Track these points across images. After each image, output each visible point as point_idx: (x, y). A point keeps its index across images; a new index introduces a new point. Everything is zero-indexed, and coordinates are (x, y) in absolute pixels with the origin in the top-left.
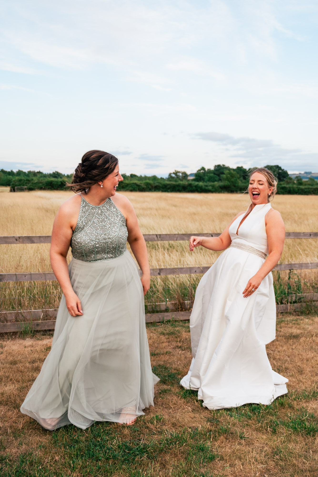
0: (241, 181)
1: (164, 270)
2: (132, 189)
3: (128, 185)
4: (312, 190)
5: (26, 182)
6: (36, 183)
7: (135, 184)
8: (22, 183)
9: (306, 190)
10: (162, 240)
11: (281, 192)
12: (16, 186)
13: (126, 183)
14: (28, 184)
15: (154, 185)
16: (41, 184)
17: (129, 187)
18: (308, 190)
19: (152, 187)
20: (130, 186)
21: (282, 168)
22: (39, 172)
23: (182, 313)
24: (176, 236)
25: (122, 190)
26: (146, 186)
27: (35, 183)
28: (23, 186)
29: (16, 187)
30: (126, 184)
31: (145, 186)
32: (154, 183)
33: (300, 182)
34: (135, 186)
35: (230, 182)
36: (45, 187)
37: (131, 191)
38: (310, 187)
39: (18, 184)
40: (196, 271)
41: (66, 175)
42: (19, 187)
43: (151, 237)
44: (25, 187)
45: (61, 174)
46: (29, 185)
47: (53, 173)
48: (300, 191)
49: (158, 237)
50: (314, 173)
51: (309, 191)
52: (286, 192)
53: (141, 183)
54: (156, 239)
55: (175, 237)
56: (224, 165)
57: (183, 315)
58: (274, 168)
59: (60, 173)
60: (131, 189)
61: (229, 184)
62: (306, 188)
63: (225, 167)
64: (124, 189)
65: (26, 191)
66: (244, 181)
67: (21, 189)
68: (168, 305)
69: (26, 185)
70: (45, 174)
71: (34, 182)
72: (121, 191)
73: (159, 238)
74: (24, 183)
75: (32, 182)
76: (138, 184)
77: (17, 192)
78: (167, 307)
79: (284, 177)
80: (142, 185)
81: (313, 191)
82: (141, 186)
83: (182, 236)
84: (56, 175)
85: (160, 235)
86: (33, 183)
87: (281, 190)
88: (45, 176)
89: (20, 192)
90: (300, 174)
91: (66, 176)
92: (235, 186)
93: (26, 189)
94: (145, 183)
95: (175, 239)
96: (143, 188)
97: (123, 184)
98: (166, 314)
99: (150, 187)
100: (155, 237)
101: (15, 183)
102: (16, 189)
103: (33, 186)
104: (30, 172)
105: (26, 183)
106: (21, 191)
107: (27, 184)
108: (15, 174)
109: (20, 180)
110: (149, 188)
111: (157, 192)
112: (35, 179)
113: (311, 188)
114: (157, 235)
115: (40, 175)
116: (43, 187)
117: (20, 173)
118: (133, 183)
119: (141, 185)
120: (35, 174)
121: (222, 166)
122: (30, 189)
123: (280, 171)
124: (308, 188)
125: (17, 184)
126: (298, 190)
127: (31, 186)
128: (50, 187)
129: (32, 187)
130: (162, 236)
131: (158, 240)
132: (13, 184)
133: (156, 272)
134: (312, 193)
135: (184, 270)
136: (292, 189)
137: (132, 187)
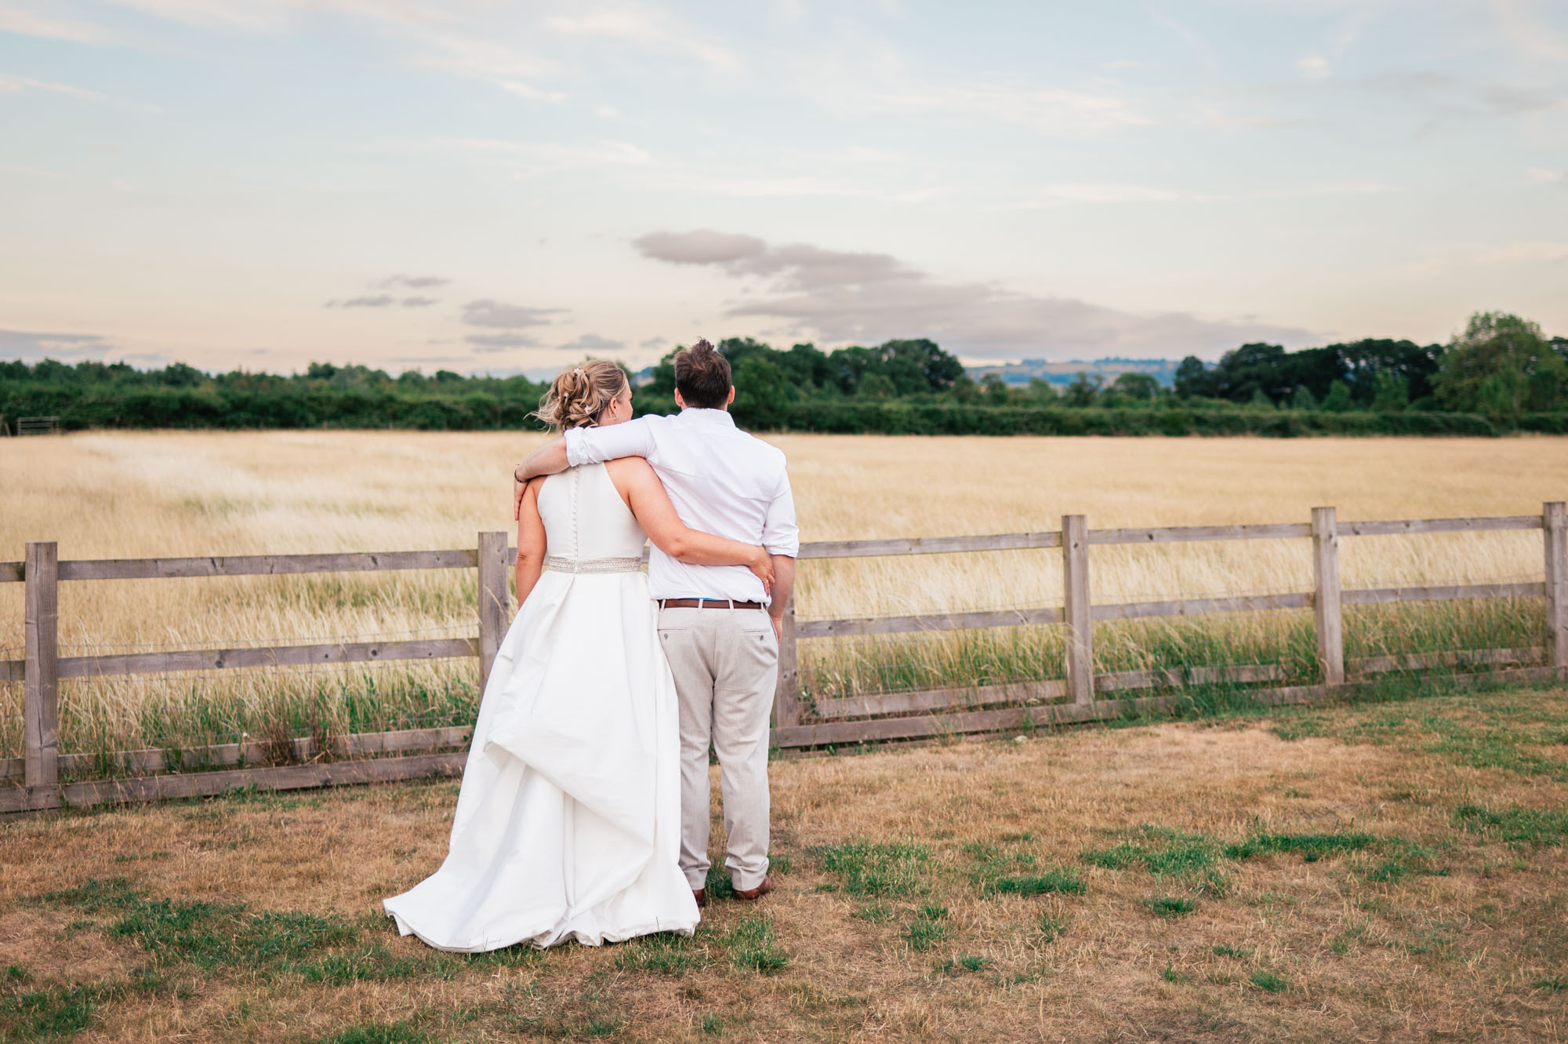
0: (808, 391)
1: (235, 654)
2: (427, 421)
3: (411, 408)
4: (1025, 419)
5: (55, 401)
6: (94, 404)
7: (438, 405)
8: (42, 403)
9: (1005, 421)
10: (227, 573)
11: (924, 426)
12: (20, 414)
13: (406, 403)
14: (65, 407)
15: (500, 409)
16: (110, 409)
17: (417, 416)
18: (1012, 420)
19: (495, 414)
20: (419, 410)
21: (942, 348)
22: (120, 368)
23: (283, 769)
24: (270, 561)
25: (391, 425)
26: (474, 410)
27: (89, 406)
28: (46, 413)
29: (20, 420)
30: (404, 407)
31: (470, 413)
32: (502, 403)
33: (998, 392)
34: (438, 412)
35: (755, 396)
36: (122, 418)
37: (424, 428)
38: (1020, 409)
39: (29, 409)
40: (327, 656)
41: (214, 375)
42: (32, 419)
43: (195, 564)
44: (53, 418)
45: (198, 373)
46: (65, 414)
47: (169, 369)
48: (986, 423)
49: (217, 563)
50: (1054, 364)
51: (1015, 423)
52: (939, 426)
53: (456, 403)
54: (211, 569)
55: (267, 564)
56: (750, 340)
57: (284, 776)
58: (917, 348)
59: (192, 369)
60: (421, 420)
61: (752, 401)
62: (1005, 415)
63: (754, 345)
64: (398, 422)
65: (55, 433)
66: (815, 391)
67: (38, 425)
68: (243, 750)
69: (58, 413)
70: (140, 373)
71: (85, 402)
72: (387, 428)
73: (219, 568)
74: (50, 406)
75: (78, 401)
76: (447, 404)
77: (22, 435)
78: (242, 756)
79: (949, 377)
80: (461, 408)
81: (1027, 424)
82: (456, 411)
83: (288, 561)
84: (180, 375)
85: (223, 559)
86: (80, 406)
87: (926, 421)
88: (138, 379)
89: (32, 434)
90: (1008, 365)
91: (212, 380)
92: (771, 409)
93: (54, 424)
94: (469, 402)
95: (268, 569)
96: (464, 419)
97: (396, 407)
98: (235, 773)
99: (487, 413)
100: (208, 564)
101: (19, 405)
102: (19, 425)
103: (81, 415)
104: (85, 367)
105: (57, 405)
106: (38, 434)
107: (61, 410)
108: (32, 373)
109: (36, 396)
110: (482, 416)
111: (511, 429)
112: (95, 391)
113: (1022, 415)
114: (213, 560)
115: (123, 374)
116: (118, 419)
117: (47, 370)
118: (430, 403)
119: (456, 407)
120: (100, 373)
121: (746, 343)
122: (72, 426)
123: (936, 358)
124: (1013, 415)
125: (23, 407)
126: (981, 419)
127: (72, 414)
128: (142, 417)
129: (77, 418)
130: (227, 562)
131: (217, 573)
132: (10, 410)
133: (209, 658)
134: (1025, 428)
135: (292, 652)
136: (958, 417)
137: (427, 416)
